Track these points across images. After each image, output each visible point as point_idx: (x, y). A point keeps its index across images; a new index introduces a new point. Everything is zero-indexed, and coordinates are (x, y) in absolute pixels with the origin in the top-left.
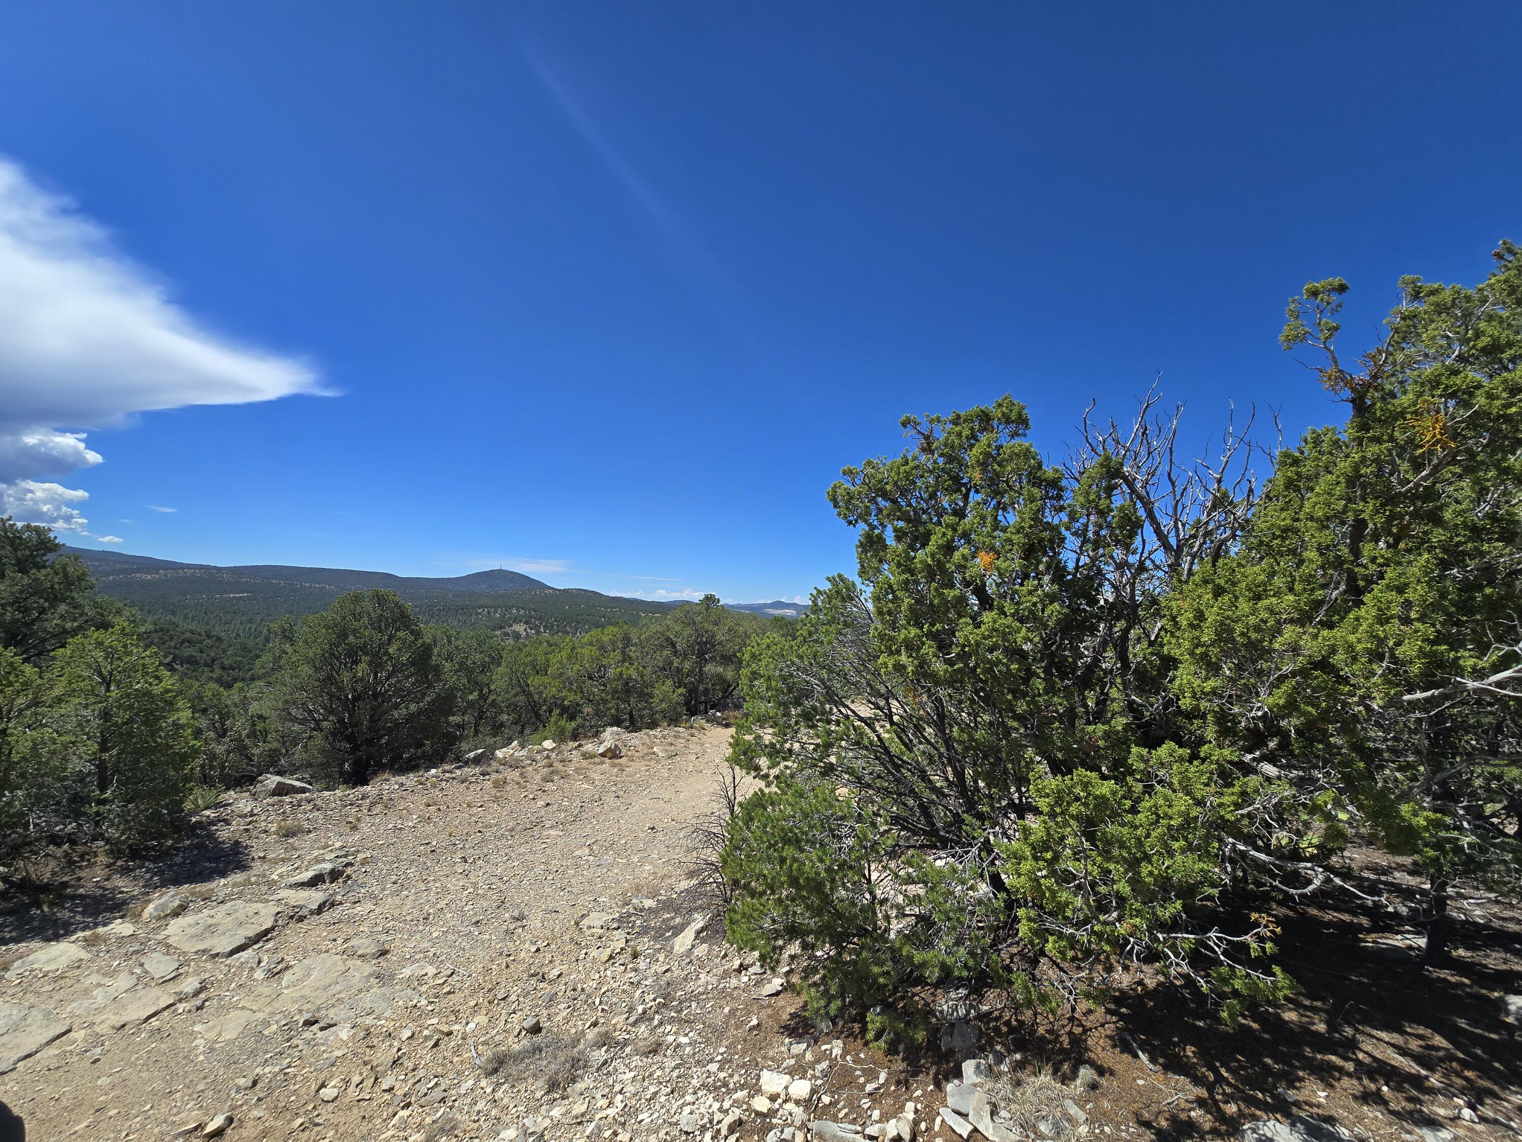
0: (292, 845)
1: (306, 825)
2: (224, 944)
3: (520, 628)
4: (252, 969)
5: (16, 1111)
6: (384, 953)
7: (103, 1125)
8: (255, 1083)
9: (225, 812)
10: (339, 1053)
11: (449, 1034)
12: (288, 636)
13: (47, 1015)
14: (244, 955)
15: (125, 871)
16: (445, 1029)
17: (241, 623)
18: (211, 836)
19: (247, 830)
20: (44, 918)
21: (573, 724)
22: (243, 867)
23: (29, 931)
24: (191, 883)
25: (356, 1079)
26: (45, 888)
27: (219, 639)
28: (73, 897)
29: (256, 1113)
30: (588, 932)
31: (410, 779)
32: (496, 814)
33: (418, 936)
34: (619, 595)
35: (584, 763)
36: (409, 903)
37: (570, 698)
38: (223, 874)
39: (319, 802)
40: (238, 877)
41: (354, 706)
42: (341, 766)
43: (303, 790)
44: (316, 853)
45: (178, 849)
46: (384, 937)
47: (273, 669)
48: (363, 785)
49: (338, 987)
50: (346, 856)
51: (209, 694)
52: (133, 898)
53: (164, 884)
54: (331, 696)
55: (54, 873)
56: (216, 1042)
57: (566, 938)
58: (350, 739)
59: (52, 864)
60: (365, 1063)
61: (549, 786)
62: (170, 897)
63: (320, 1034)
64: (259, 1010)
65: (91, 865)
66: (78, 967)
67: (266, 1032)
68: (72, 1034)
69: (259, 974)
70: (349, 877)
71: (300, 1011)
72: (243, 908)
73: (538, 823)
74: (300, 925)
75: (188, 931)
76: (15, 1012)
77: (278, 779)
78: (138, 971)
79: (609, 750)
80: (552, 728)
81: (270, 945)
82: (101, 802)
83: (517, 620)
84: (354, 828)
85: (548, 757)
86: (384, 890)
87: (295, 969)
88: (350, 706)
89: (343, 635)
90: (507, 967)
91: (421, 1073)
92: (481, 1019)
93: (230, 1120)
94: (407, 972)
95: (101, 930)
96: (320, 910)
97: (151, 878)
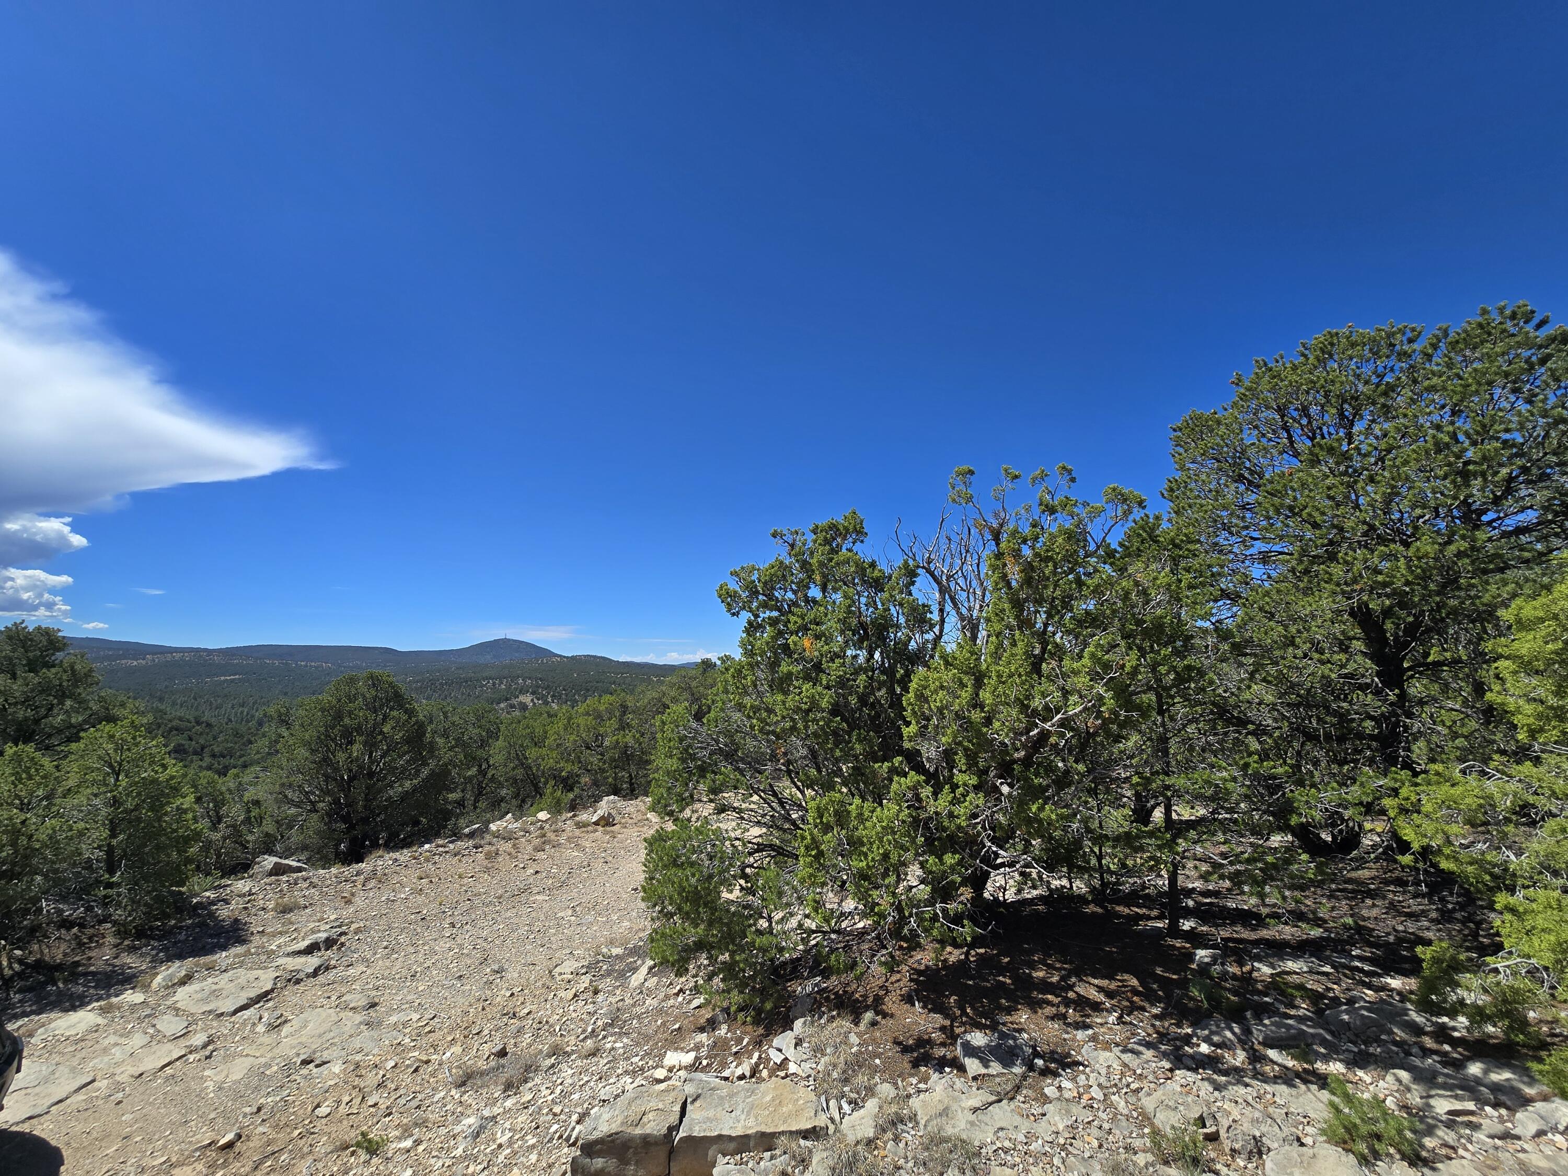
0: (289, 919)
1: (302, 902)
2: (228, 1006)
3: (527, 699)
4: (254, 1024)
5: (54, 1143)
6: (373, 1005)
7: (130, 1148)
8: (259, 1109)
9: (224, 893)
10: (332, 1083)
11: (427, 1062)
12: (284, 721)
13: (73, 1069)
14: (246, 1013)
15: (132, 949)
16: (425, 1058)
17: (233, 708)
18: (212, 915)
19: (246, 908)
20: (60, 993)
21: (571, 796)
22: (242, 941)
23: (47, 1005)
24: (194, 957)
25: (346, 1099)
26: (59, 967)
27: (209, 725)
28: (86, 974)
29: (261, 1129)
30: (559, 978)
31: (404, 855)
32: (486, 884)
33: (405, 990)
34: (629, 659)
35: (577, 832)
36: (398, 965)
37: (567, 768)
38: (224, 948)
39: (315, 880)
40: (239, 949)
41: (349, 787)
42: (337, 846)
43: (299, 870)
44: (312, 925)
45: (181, 928)
46: (374, 993)
47: (269, 754)
48: (357, 863)
49: (332, 1034)
50: (340, 926)
51: (204, 782)
52: (142, 972)
53: (170, 959)
54: (326, 776)
55: (65, 955)
56: (224, 1082)
57: (539, 984)
58: (345, 819)
59: (63, 946)
60: (354, 1087)
61: (541, 855)
62: (177, 969)
63: (315, 1070)
64: (262, 1056)
65: (100, 946)
66: (96, 1031)
67: (268, 1073)
68: (96, 1084)
69: (261, 1028)
70: (343, 944)
71: (298, 1055)
72: (243, 975)
73: (526, 890)
74: (297, 986)
75: (195, 996)
76: (44, 1068)
77: (275, 859)
78: (151, 1031)
79: (602, 818)
80: (547, 799)
81: (270, 1004)
82: (110, 885)
83: (523, 691)
84: (348, 902)
85: (542, 828)
86: (375, 954)
87: (293, 1022)
88: (346, 787)
89: (339, 716)
90: (483, 1009)
91: (402, 1092)
92: (457, 1049)
93: (239, 1136)
94: (394, 1019)
95: (114, 1000)
96: (315, 973)
97: (157, 954)
